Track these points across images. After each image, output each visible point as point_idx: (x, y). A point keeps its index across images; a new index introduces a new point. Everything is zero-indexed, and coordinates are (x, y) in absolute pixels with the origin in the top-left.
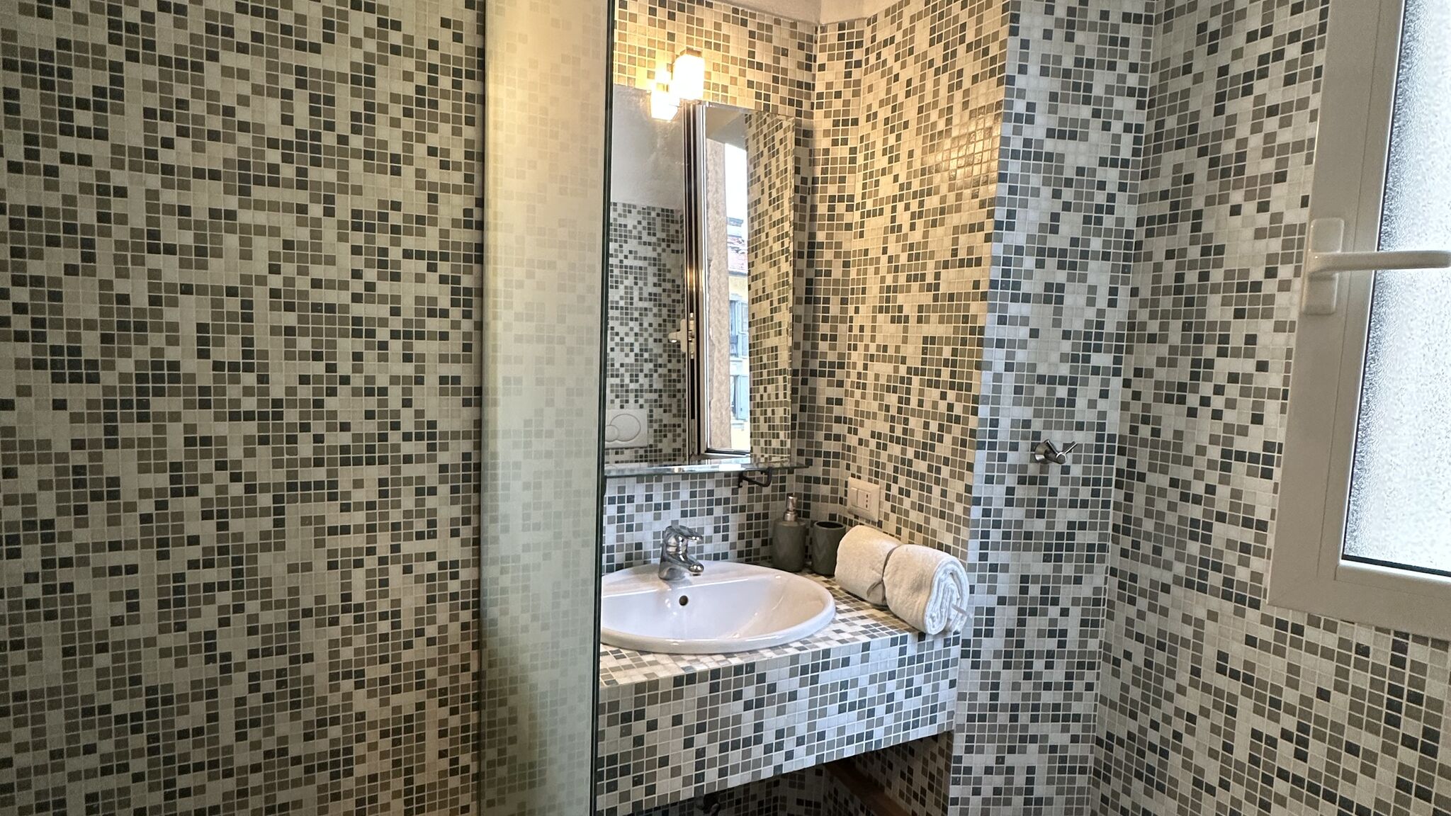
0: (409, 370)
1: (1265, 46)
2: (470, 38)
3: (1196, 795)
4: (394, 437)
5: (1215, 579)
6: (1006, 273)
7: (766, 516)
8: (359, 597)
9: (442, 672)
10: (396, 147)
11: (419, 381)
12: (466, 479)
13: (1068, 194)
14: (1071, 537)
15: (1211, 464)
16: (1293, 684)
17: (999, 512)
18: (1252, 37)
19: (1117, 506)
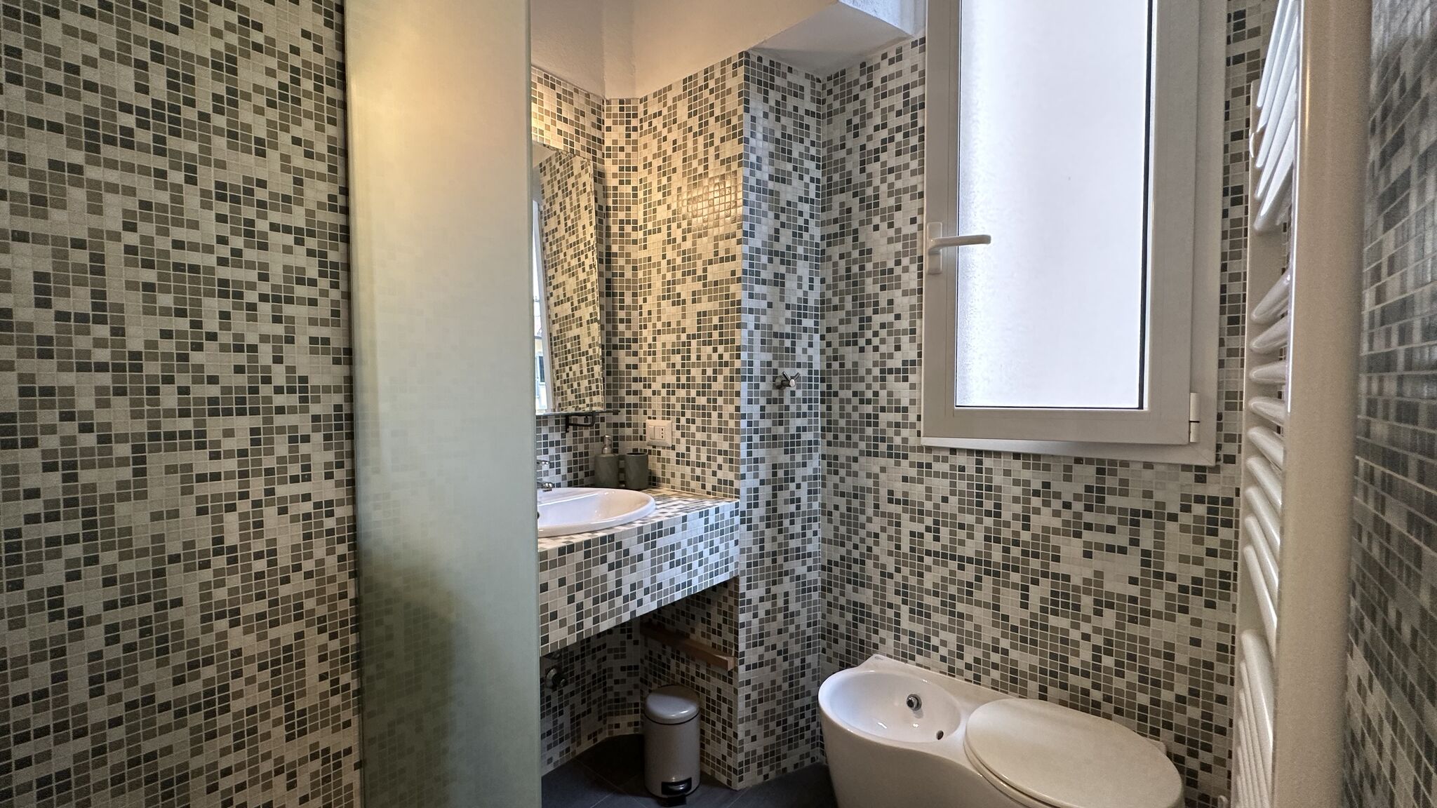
0: (279, 330)
1: (884, 134)
2: (330, 52)
3: (883, 582)
4: (265, 390)
5: (883, 447)
6: (751, 265)
7: (587, 454)
8: (232, 539)
9: (320, 602)
10: (260, 131)
11: (290, 340)
12: (339, 427)
13: (783, 217)
14: (799, 436)
15: (875, 379)
16: (929, 498)
17: (757, 423)
18: (876, 128)
19: (823, 415)
